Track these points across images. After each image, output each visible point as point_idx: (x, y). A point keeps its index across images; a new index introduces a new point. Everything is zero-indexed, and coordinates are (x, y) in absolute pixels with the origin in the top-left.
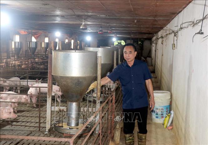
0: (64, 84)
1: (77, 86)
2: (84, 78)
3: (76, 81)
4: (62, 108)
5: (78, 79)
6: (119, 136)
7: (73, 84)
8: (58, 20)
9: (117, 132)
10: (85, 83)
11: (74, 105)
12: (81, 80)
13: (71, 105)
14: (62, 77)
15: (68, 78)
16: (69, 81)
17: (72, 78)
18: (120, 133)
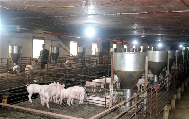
0: (120, 76)
1: (130, 78)
2: (134, 72)
3: (128, 74)
4: (120, 93)
5: (130, 73)
6: (167, 116)
7: (126, 76)
8: (135, 33)
9: (165, 113)
10: (135, 76)
11: (128, 91)
12: (132, 74)
13: (126, 91)
14: (118, 71)
15: (122, 71)
16: (124, 74)
17: (125, 72)
18: (168, 114)
